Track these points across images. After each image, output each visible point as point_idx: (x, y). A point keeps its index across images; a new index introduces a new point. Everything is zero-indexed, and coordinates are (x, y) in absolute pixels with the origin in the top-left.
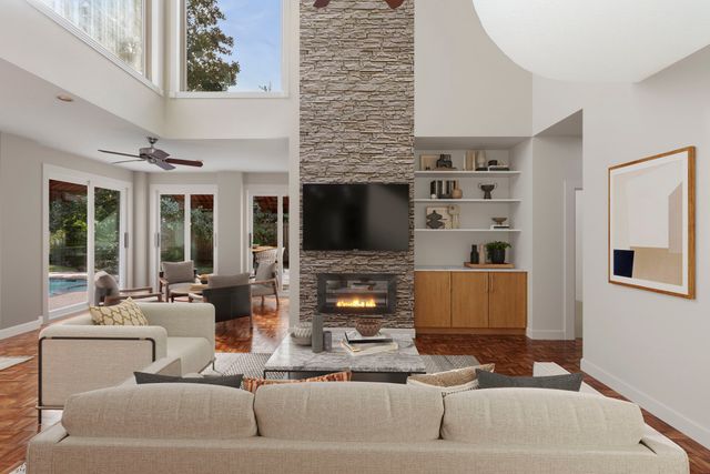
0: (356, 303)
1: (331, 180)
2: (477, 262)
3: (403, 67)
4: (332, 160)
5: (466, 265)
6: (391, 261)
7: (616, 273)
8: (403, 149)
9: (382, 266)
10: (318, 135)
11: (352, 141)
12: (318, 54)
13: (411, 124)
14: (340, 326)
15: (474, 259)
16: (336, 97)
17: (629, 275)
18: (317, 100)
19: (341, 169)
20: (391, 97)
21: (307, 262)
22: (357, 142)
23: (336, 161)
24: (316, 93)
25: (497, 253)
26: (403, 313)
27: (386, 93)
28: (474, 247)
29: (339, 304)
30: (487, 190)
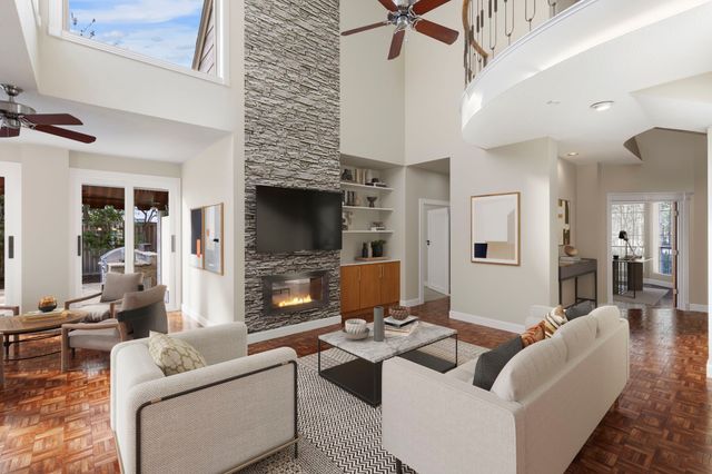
0: (296, 301)
1: (275, 183)
2: (367, 256)
3: (333, 92)
4: (276, 164)
5: (356, 259)
6: (324, 260)
7: (476, 256)
8: (333, 162)
9: (317, 264)
10: (262, 136)
11: (293, 148)
12: (262, 53)
13: (337, 142)
14: (284, 325)
15: (364, 254)
16: (279, 102)
17: (485, 256)
18: (263, 100)
19: (284, 173)
20: (324, 115)
21: (253, 266)
22: (298, 149)
23: (280, 164)
24: (261, 92)
25: (378, 248)
26: (333, 303)
27: (320, 110)
28: (365, 245)
29: (281, 305)
30: (371, 201)
